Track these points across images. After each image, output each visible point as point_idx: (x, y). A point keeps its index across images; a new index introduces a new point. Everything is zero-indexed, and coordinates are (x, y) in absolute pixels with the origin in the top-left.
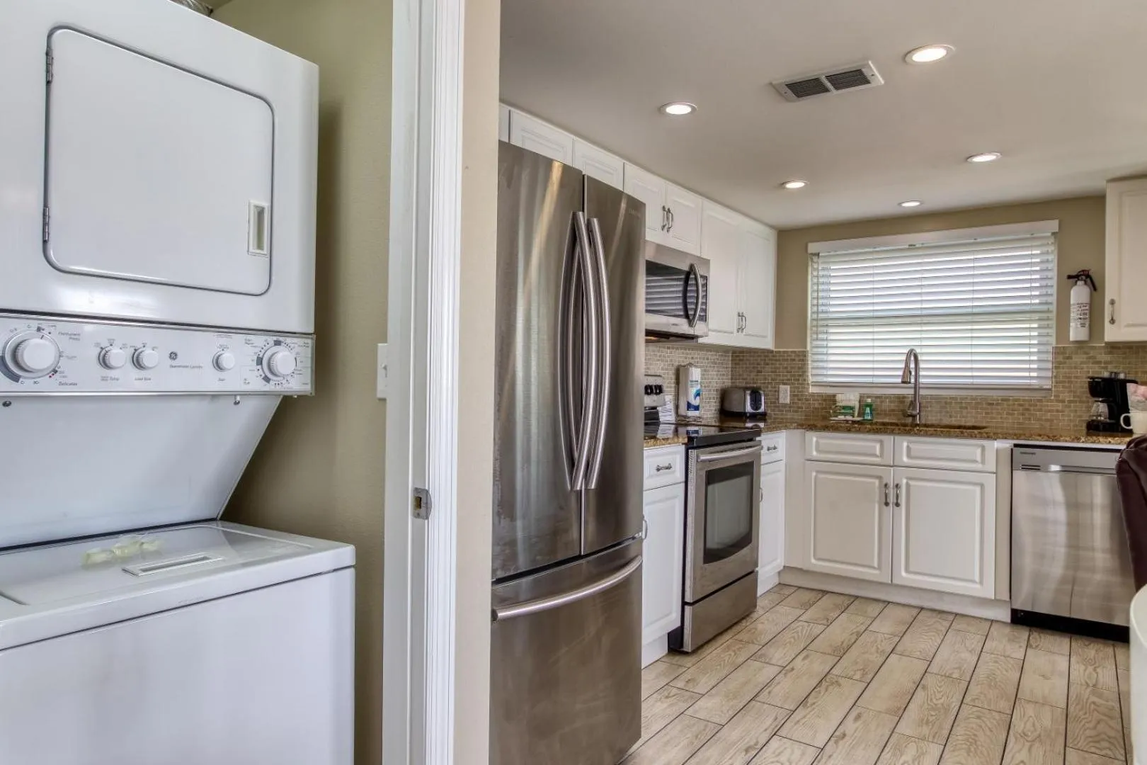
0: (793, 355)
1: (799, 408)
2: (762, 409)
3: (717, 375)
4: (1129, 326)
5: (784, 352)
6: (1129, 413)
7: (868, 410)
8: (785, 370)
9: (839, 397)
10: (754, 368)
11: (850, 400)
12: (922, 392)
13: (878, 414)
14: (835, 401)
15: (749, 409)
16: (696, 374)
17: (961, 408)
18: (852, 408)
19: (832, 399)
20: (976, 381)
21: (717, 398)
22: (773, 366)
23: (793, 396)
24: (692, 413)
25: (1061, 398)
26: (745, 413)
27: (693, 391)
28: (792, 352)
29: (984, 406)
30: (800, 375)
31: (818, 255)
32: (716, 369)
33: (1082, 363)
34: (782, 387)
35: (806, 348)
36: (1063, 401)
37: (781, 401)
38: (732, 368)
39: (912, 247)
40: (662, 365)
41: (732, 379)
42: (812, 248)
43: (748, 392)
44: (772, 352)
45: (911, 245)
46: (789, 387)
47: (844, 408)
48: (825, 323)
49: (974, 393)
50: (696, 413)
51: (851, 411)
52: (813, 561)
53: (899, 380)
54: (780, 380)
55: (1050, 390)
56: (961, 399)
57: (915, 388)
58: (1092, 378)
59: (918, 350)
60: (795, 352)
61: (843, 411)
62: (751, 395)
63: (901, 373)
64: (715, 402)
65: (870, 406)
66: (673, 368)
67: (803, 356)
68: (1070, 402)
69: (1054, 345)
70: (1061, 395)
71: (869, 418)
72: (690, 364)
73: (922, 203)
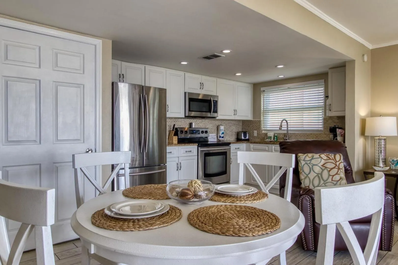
0: (257, 121)
1: (259, 137)
2: (247, 138)
3: (236, 128)
4: (334, 111)
5: (255, 121)
6: (337, 137)
7: (276, 138)
8: (255, 126)
9: (268, 134)
10: (247, 125)
11: (271, 135)
12: (289, 132)
13: (279, 139)
14: (267, 135)
15: (243, 138)
16: (222, 128)
17: (300, 137)
18: (271, 137)
19: (266, 134)
20: (305, 128)
21: (236, 135)
22: (252, 125)
23: (257, 134)
24: (221, 139)
25: (326, 133)
26: (241, 139)
27: (221, 133)
28: (257, 120)
29: (306, 136)
30: (259, 128)
31: (264, 91)
32: (235, 126)
33: (331, 123)
34: (255, 131)
35: (261, 119)
36: (326, 134)
37: (254, 135)
38: (242, 125)
39: (289, 88)
40: (211, 125)
41: (242, 129)
42: (262, 89)
43: (243, 133)
44: (252, 121)
45: (288, 88)
46: (256, 131)
47: (269, 137)
48: (267, 111)
49: (303, 132)
50: (223, 139)
51: (270, 138)
52: (252, 181)
53: (279, 129)
54: (254, 129)
55: (323, 131)
56: (300, 134)
57: (287, 131)
58: (330, 127)
59: (287, 119)
60: (258, 121)
61: (268, 138)
62: (243, 134)
63: (279, 126)
64: (235, 136)
65: (276, 136)
66: (216, 126)
67: (260, 121)
68: (328, 134)
69: (324, 117)
70: (326, 132)
71: (276, 140)
72: (221, 125)
73: (284, 76)
